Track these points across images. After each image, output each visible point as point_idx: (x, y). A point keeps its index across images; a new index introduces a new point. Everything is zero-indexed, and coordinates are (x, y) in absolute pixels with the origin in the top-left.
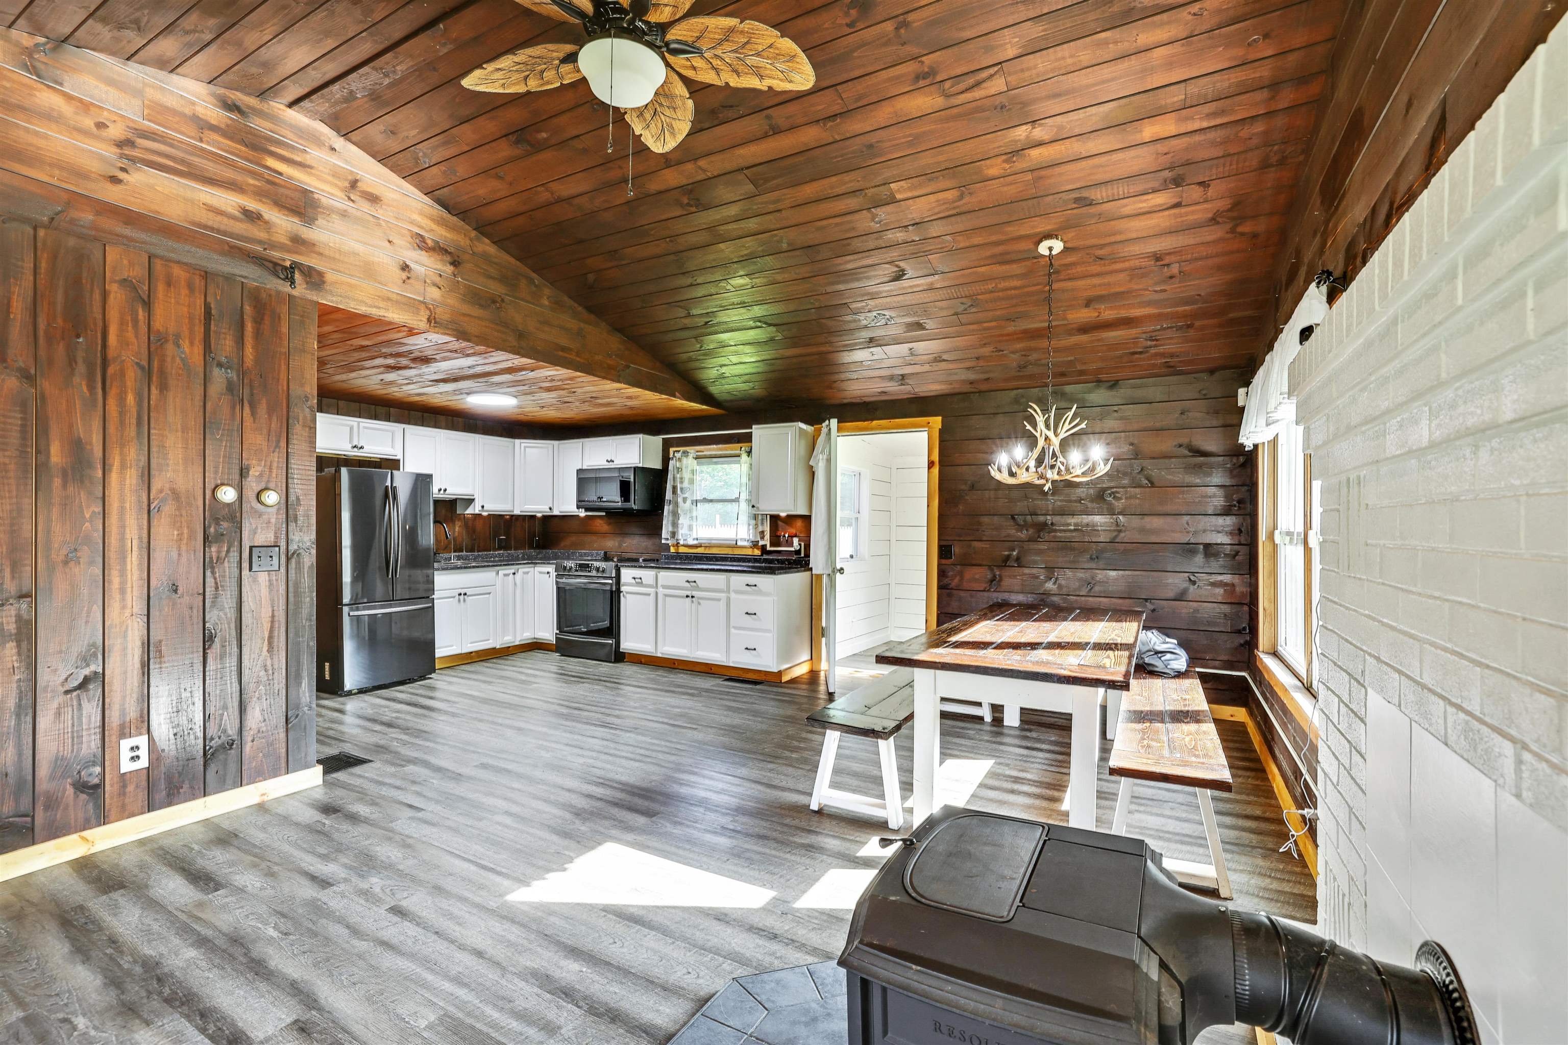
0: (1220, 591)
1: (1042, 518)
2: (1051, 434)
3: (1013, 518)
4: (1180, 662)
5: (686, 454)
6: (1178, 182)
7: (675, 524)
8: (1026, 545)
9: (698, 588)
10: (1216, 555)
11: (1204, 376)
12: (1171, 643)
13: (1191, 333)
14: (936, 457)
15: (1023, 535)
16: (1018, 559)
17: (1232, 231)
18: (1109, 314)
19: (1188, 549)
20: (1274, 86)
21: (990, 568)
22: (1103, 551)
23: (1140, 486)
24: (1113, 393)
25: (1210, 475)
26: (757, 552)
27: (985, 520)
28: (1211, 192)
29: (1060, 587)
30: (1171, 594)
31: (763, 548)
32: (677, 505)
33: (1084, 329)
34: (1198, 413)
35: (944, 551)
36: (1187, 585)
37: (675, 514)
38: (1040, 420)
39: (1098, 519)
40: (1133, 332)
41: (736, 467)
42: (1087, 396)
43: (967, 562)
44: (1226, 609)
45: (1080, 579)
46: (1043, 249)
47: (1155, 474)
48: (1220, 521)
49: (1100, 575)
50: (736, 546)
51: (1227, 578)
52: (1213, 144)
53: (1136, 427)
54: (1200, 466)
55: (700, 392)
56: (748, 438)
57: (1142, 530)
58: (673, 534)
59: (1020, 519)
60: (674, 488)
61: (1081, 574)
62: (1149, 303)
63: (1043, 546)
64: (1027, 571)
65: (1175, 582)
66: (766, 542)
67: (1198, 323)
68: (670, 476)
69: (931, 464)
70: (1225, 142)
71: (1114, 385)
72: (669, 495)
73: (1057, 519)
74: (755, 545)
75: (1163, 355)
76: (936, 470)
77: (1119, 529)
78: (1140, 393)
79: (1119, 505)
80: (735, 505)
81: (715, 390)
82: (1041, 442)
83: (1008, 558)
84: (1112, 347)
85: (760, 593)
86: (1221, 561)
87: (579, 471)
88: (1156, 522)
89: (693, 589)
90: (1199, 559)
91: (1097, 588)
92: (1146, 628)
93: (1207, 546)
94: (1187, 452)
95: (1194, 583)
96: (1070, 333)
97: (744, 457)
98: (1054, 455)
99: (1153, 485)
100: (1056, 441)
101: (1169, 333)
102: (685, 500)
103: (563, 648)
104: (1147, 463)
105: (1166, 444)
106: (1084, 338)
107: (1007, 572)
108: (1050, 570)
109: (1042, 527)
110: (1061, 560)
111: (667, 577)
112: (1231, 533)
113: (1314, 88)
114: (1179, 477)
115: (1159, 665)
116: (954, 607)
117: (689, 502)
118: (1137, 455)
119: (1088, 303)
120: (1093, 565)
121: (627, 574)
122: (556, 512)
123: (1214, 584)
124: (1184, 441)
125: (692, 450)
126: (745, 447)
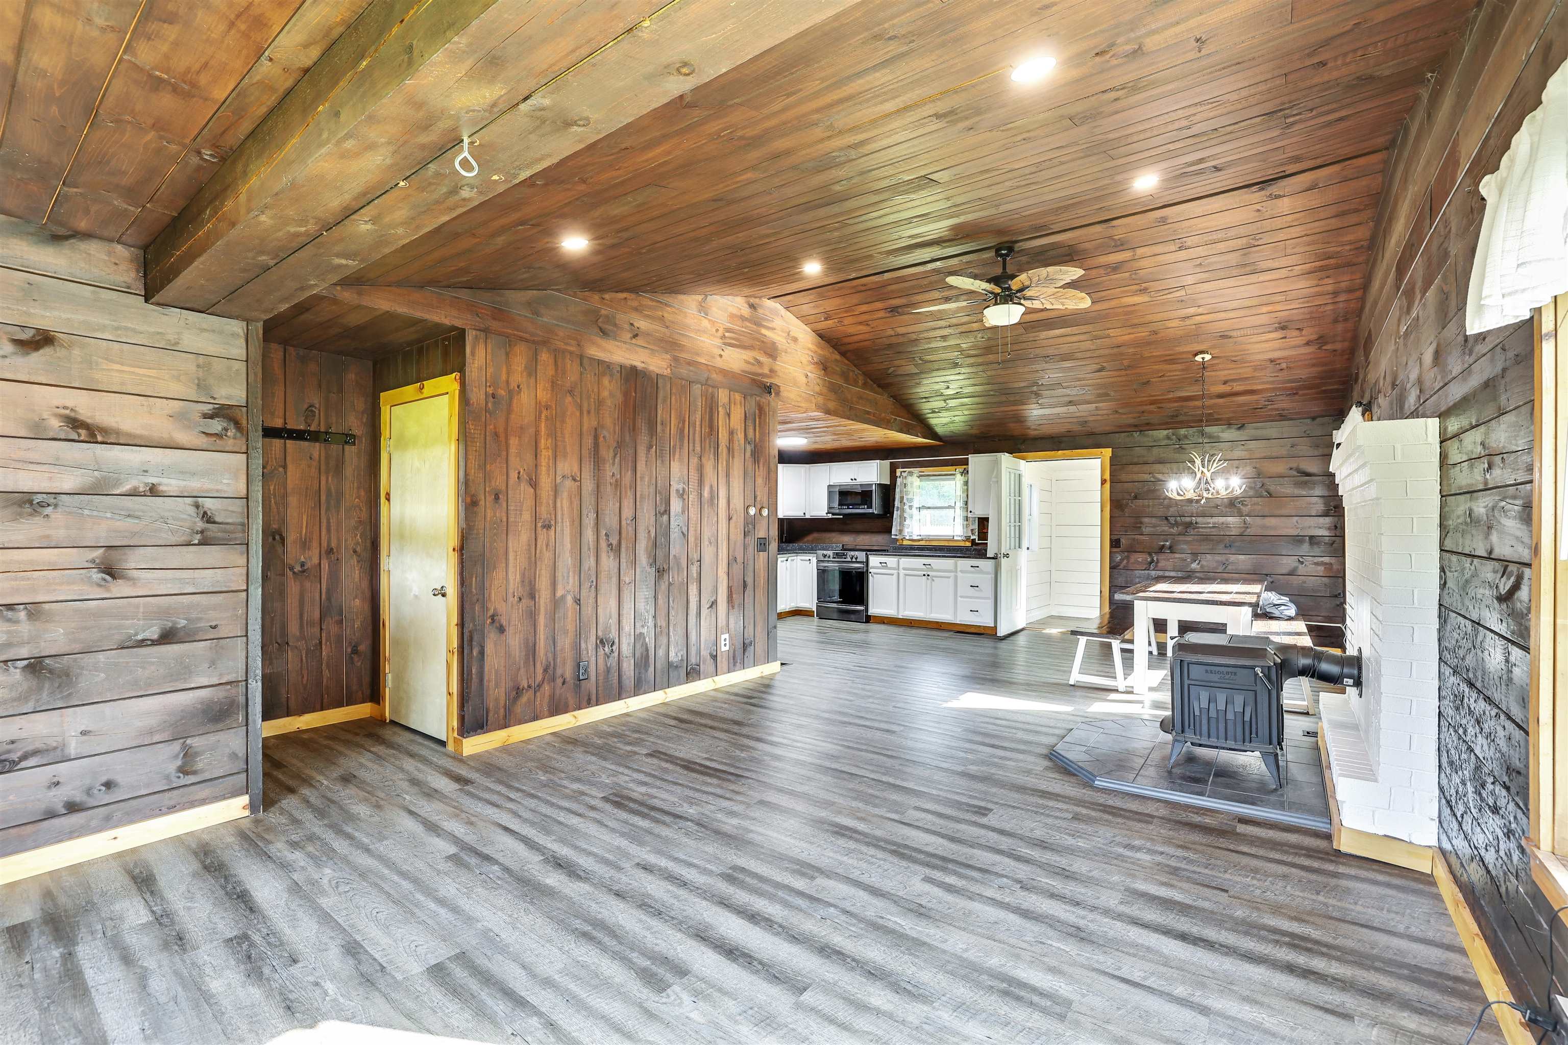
0: (1321, 568)
1: (1188, 519)
2: (1205, 470)
3: (1166, 518)
4: (1292, 611)
5: (911, 474)
6: (1283, 328)
7: (901, 524)
8: (1177, 538)
9: (932, 570)
10: (1318, 544)
11: (1308, 421)
12: (1285, 599)
13: (1297, 397)
14: (1107, 476)
15: (1174, 530)
16: (1170, 547)
17: (1320, 348)
18: (1238, 387)
19: (1298, 540)
20: (1336, 293)
21: (1150, 554)
22: (1234, 542)
23: (1261, 497)
24: (1241, 432)
25: (1313, 488)
26: (968, 544)
27: (1146, 520)
28: (1304, 332)
29: (1202, 567)
30: (1284, 572)
31: (973, 541)
32: (903, 511)
33: (1221, 396)
34: (1304, 448)
35: (1115, 543)
36: (1296, 564)
37: (903, 519)
38: (1198, 462)
39: (1230, 519)
40: (1255, 397)
41: (953, 482)
42: (1221, 435)
43: (1131, 550)
44: (1326, 580)
45: (1217, 562)
46: (1199, 358)
47: (1272, 488)
48: (1321, 520)
49: (1233, 558)
50: (953, 540)
51: (1326, 560)
52: (1304, 313)
53: (1258, 456)
54: (1306, 483)
55: (929, 432)
56: (966, 462)
57: (1264, 527)
58: (901, 531)
59: (1172, 520)
60: (902, 498)
61: (1218, 558)
62: (1268, 383)
63: (1189, 539)
64: (1177, 556)
65: (1288, 563)
66: (975, 537)
67: (1301, 392)
68: (898, 490)
69: (1103, 482)
70: (1311, 313)
71: (1241, 427)
72: (897, 503)
73: (1199, 520)
74: (968, 539)
75: (1277, 409)
76: (1108, 485)
77: (1246, 526)
78: (1259, 433)
79: (1245, 510)
80: (952, 511)
81: (940, 430)
82: (1199, 475)
83: (1163, 546)
84: (1240, 405)
85: (982, 572)
86: (1322, 548)
87: (829, 486)
88: (1272, 521)
89: (928, 570)
90: (1306, 546)
91: (1230, 567)
92: (1267, 589)
93: (1311, 537)
94: (1295, 473)
95: (1302, 563)
96: (1211, 398)
97: (958, 476)
98: (1207, 482)
99: (1271, 496)
100: (1208, 475)
101: (1281, 398)
102: (911, 507)
103: (822, 614)
104: (1267, 481)
105: (1280, 468)
106: (1221, 401)
107: (1162, 556)
108: (1195, 555)
109: (1189, 525)
110: (1204, 547)
111: (906, 562)
112: (1329, 529)
113: (1359, 294)
114: (1289, 490)
115: (1276, 613)
116: (1120, 581)
117: (914, 509)
118: (1259, 474)
119: (1225, 383)
120: (1227, 551)
121: (874, 560)
122: (807, 516)
123: (1317, 564)
124: (1294, 465)
125: (916, 471)
126: (960, 469)
